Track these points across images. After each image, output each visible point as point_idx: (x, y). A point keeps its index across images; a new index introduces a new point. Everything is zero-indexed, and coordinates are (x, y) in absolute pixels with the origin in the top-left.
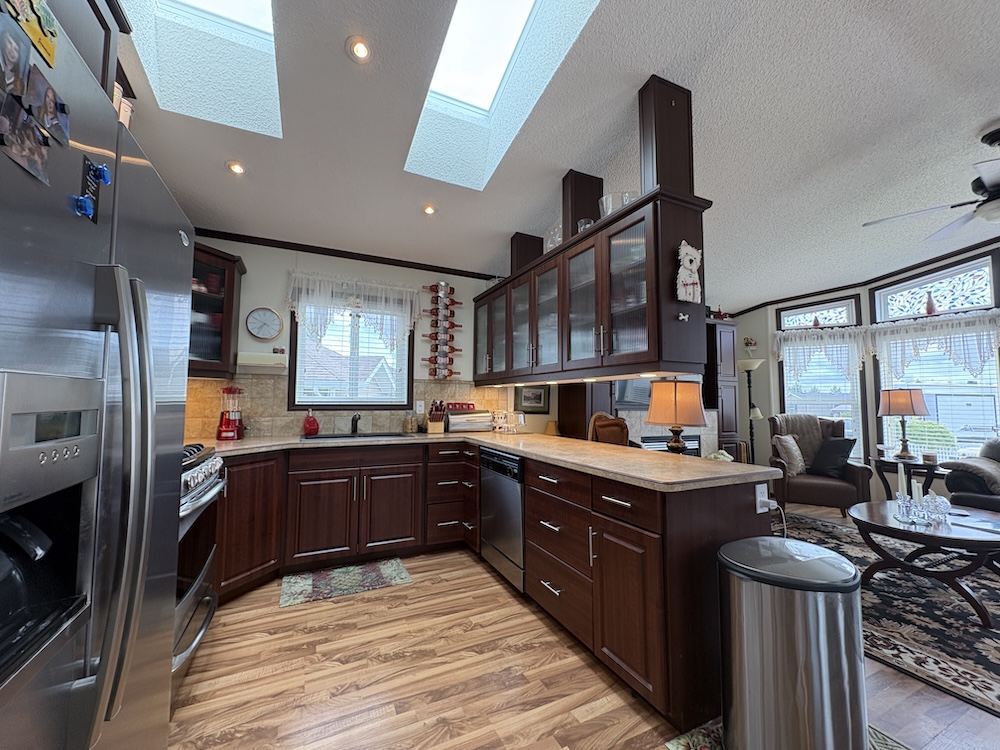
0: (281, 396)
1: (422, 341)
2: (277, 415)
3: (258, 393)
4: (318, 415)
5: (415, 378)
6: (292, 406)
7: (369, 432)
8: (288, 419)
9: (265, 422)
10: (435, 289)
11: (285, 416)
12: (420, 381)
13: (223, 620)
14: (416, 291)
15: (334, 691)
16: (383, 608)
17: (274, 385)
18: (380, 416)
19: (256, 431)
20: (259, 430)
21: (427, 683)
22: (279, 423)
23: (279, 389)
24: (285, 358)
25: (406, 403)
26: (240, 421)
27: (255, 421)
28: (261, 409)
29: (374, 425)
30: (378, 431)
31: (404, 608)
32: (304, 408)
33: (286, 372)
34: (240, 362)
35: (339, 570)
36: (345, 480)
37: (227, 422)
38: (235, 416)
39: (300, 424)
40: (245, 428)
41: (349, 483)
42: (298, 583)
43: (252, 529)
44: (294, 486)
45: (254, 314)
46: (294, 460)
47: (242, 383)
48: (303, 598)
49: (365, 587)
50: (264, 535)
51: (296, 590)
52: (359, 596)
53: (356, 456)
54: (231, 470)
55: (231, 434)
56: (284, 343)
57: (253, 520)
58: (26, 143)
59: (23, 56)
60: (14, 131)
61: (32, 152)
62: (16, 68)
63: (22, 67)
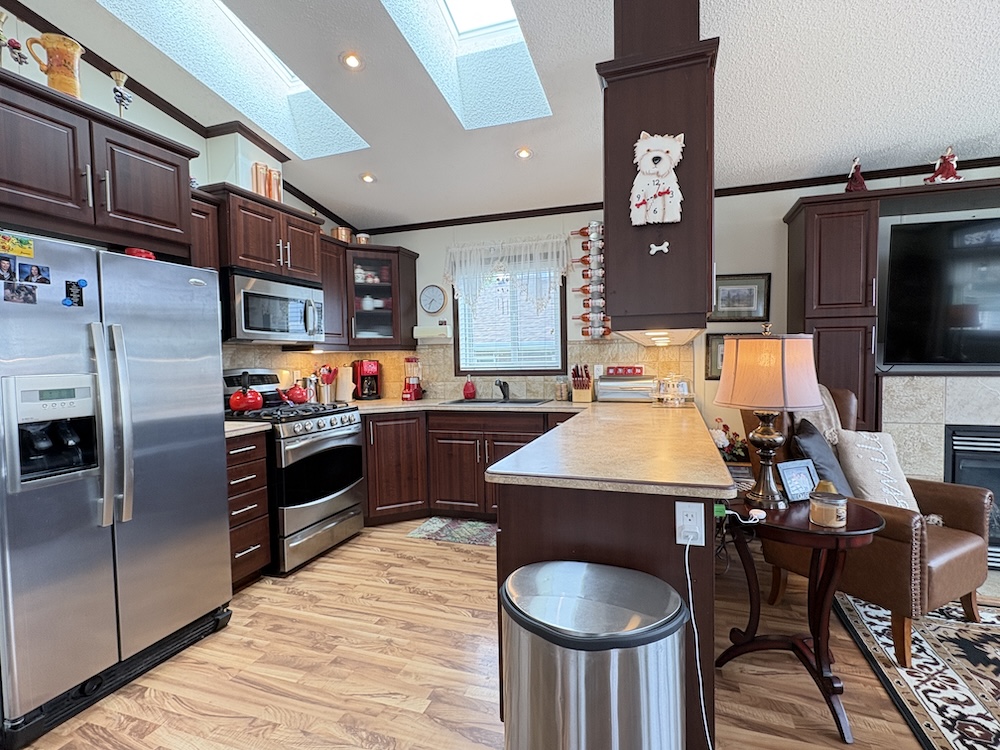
0: (449, 363)
1: (576, 296)
2: (447, 380)
3: (433, 361)
4: (478, 379)
5: (569, 339)
6: (458, 372)
7: (524, 398)
8: (455, 384)
9: (439, 386)
10: (584, 233)
11: (453, 381)
12: (574, 343)
13: (373, 534)
14: (563, 240)
15: (365, 596)
16: (461, 559)
17: (444, 353)
18: (534, 382)
21: (413, 616)
22: (449, 387)
23: (447, 357)
24: (449, 331)
25: (560, 368)
26: (418, 385)
27: (433, 386)
28: (436, 375)
29: (528, 390)
30: (532, 398)
31: (475, 564)
32: (465, 373)
33: (452, 342)
34: (415, 336)
35: (471, 523)
36: (472, 442)
37: (408, 386)
38: (413, 381)
39: (463, 388)
40: (424, 391)
41: (475, 445)
42: (435, 524)
43: (399, 472)
44: (433, 443)
45: (425, 292)
46: (432, 420)
47: (422, 353)
48: (424, 535)
49: (470, 540)
50: (410, 479)
51: (428, 528)
52: (457, 545)
53: (480, 421)
54: (378, 424)
55: (408, 396)
56: (448, 316)
57: (399, 465)
58: (22, 293)
59: (12, 264)
60: (13, 292)
61: (26, 295)
62: (9, 271)
63: (12, 268)
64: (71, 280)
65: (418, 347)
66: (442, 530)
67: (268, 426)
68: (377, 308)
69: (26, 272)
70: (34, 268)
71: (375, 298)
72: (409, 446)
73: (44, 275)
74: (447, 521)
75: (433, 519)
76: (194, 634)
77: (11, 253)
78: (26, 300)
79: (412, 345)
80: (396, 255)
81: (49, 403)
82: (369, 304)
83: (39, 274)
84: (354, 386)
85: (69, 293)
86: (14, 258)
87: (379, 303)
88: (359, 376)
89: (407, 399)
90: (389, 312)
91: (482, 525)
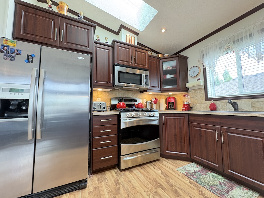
0: (202, 96)
2: (202, 103)
3: (195, 96)
4: (215, 102)
6: (207, 99)
7: (250, 111)
8: (206, 104)
9: (198, 106)
11: (205, 103)
19: (196, 109)
20: (196, 108)
22: (203, 106)
23: (201, 93)
24: (202, 82)
26: (189, 105)
27: (195, 105)
28: (197, 101)
32: (210, 100)
33: (203, 87)
34: (187, 86)
35: (214, 174)
36: (213, 131)
37: (184, 105)
38: (186, 103)
39: (209, 106)
40: (191, 108)
41: (214, 133)
42: (193, 167)
43: (176, 138)
44: (192, 128)
45: (191, 70)
46: (191, 118)
47: (190, 92)
48: (184, 172)
49: (211, 188)
50: (181, 142)
51: (189, 168)
52: (202, 189)
53: (218, 120)
54: (167, 118)
55: (184, 109)
56: (201, 76)
57: (175, 135)
58: (10, 57)
59: (8, 48)
60: (7, 57)
61: (12, 58)
62: (6, 50)
63: (8, 49)
64: (29, 54)
65: (189, 91)
66: (195, 172)
67: (118, 113)
68: (171, 78)
69: (12, 51)
70: (16, 50)
71: (170, 74)
72: (180, 128)
73: (19, 52)
74: (200, 168)
75: (193, 164)
76: (69, 188)
77: (8, 45)
78: (11, 60)
79: (186, 90)
80: (178, 58)
81: (13, 93)
82: (169, 76)
83: (18, 52)
84: (166, 105)
85: (28, 59)
86: (9, 46)
87: (172, 76)
88: (168, 102)
89: (184, 110)
90: (176, 78)
91: (221, 179)
